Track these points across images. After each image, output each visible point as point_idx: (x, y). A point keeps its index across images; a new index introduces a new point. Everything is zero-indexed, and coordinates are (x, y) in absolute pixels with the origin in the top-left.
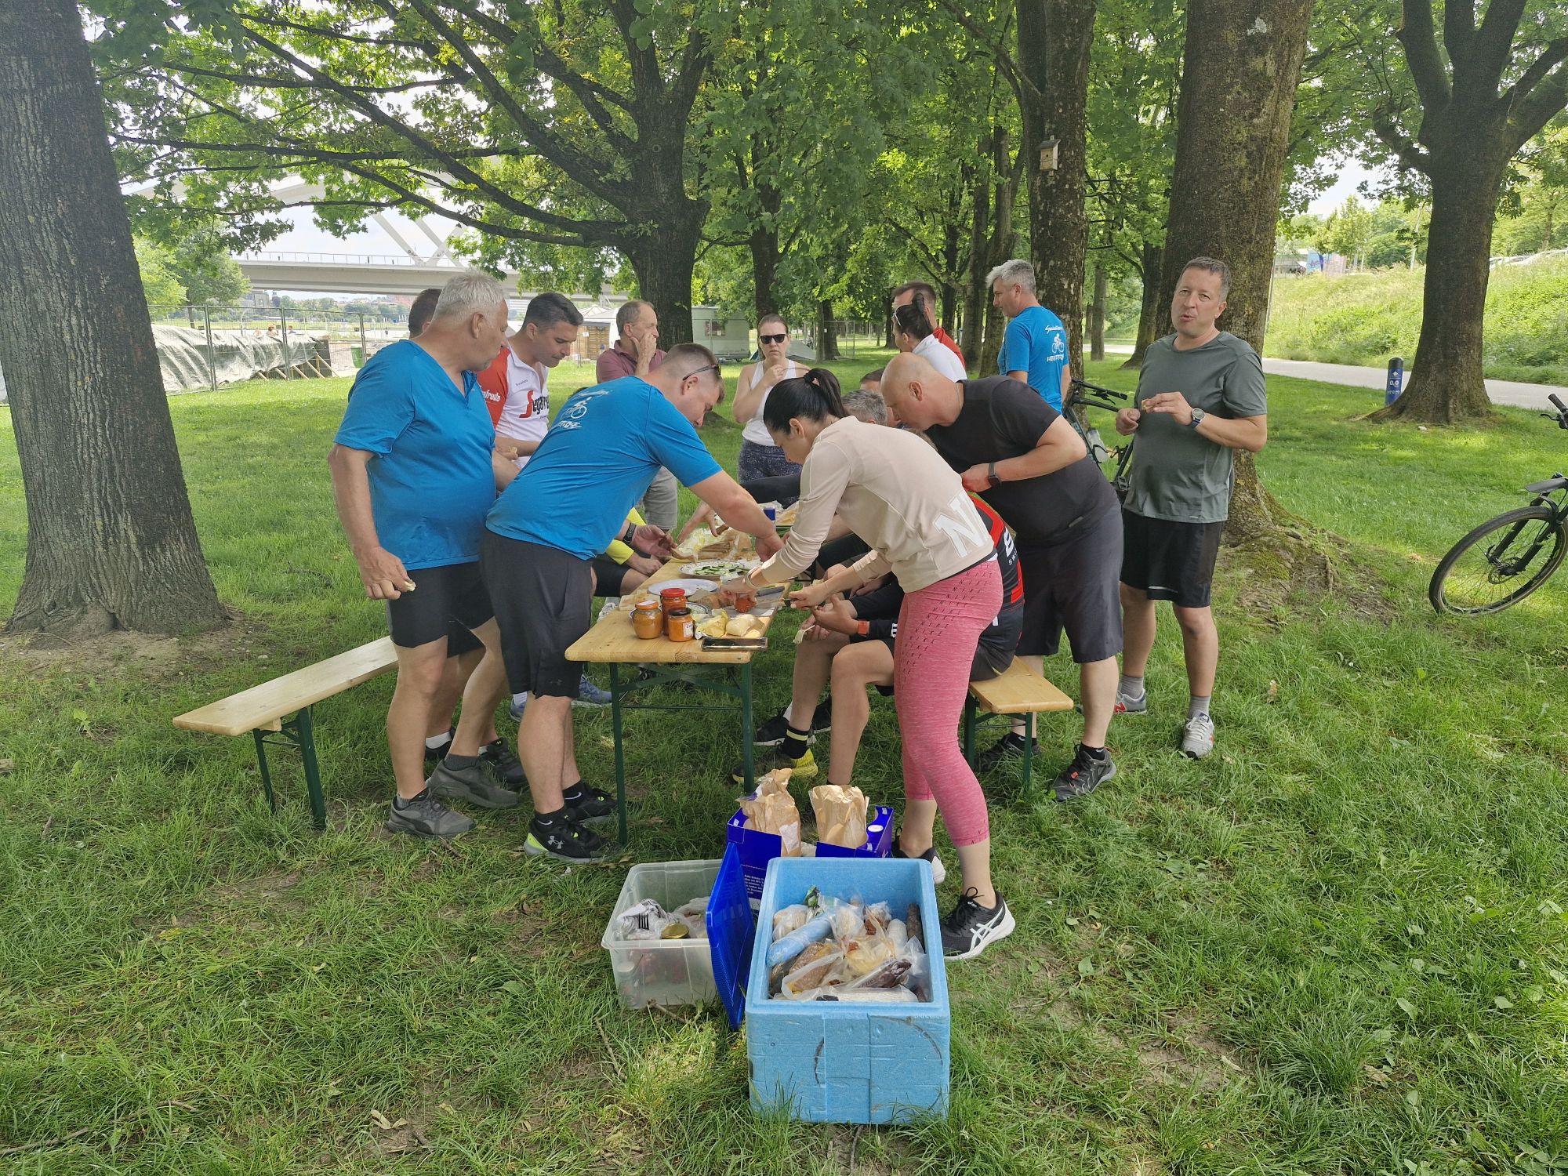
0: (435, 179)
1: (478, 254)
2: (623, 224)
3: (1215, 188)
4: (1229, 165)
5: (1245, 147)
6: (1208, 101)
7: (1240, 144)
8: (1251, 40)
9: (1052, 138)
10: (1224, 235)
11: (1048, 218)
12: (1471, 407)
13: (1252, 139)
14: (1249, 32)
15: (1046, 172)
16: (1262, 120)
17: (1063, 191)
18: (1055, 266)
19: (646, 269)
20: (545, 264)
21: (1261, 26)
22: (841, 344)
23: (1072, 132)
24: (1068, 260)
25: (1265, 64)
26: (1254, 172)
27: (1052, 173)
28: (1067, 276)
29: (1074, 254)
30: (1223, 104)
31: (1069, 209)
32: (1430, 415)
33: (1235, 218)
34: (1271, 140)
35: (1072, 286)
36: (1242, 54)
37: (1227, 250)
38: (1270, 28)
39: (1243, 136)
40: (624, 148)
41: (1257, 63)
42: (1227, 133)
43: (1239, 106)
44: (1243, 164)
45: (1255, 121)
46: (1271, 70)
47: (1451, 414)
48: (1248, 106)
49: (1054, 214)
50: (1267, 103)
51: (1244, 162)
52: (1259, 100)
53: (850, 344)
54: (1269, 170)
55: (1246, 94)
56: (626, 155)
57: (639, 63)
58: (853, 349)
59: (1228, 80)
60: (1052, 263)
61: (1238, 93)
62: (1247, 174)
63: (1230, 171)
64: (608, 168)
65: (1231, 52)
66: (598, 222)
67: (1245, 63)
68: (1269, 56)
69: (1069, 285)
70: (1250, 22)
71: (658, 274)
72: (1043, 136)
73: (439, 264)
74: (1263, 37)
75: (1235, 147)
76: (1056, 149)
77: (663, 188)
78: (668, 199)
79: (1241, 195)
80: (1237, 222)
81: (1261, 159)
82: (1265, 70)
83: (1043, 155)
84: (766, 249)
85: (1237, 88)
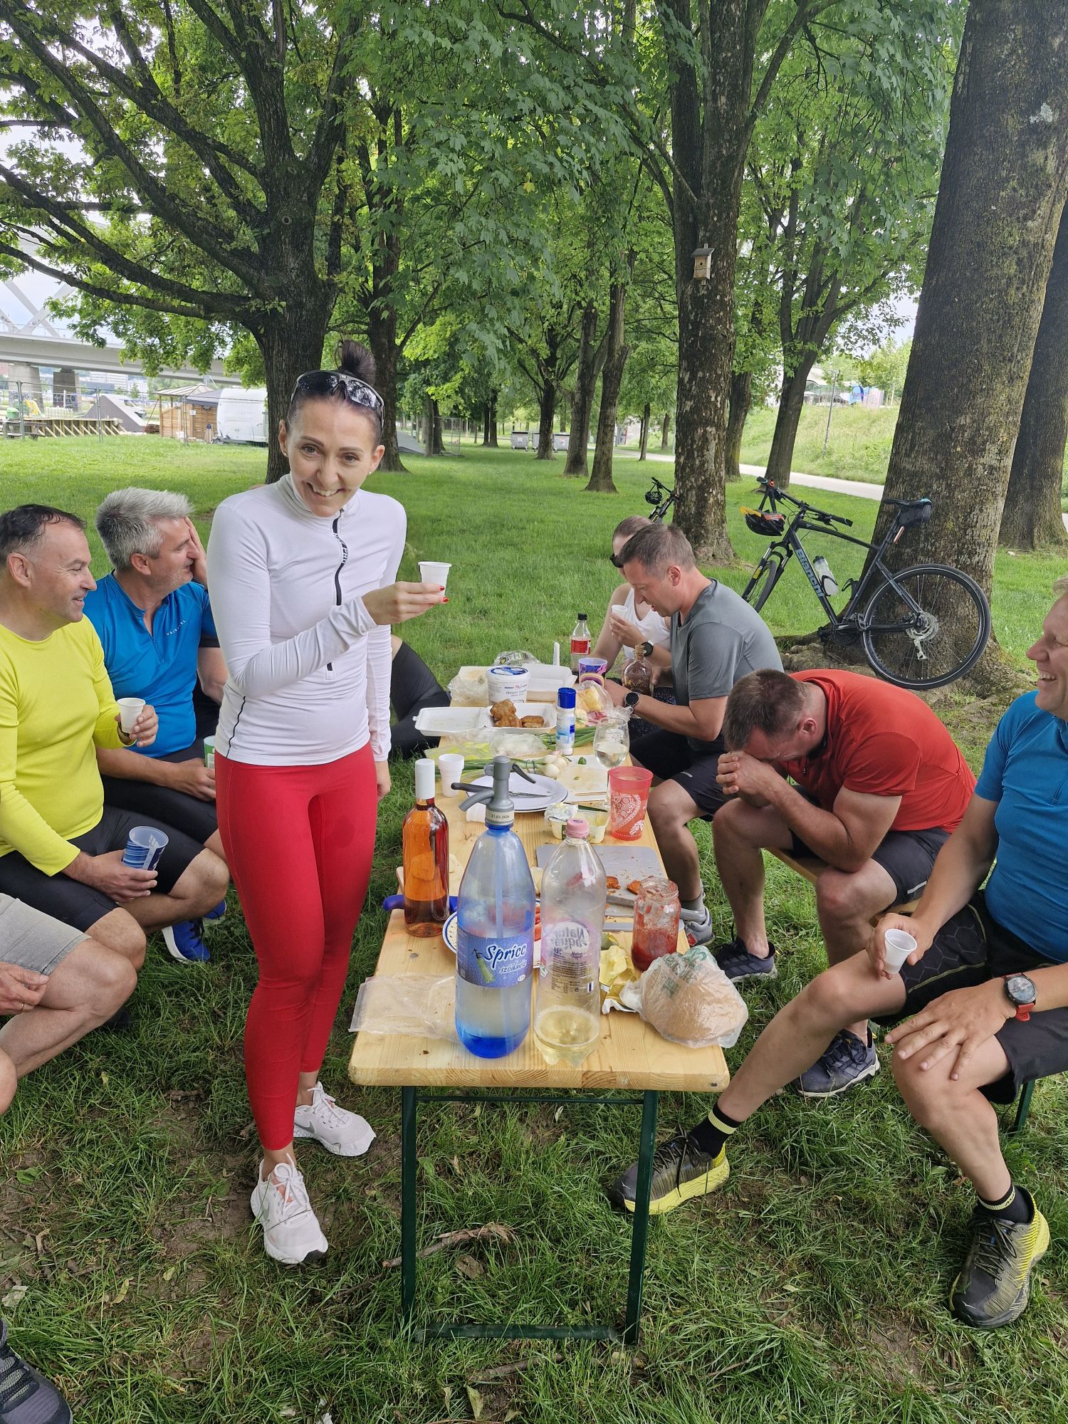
0: (33, 235)
1: (76, 318)
2: (246, 299)
3: (979, 297)
4: (996, 271)
5: (1016, 253)
6: (977, 195)
7: (1011, 248)
8: (1034, 129)
9: (706, 246)
10: (985, 350)
11: (698, 329)
12: (1052, 536)
13: (1024, 243)
14: (1033, 119)
15: (698, 281)
16: (1036, 223)
17: (715, 302)
18: (704, 377)
19: (272, 348)
20: (151, 336)
21: (1047, 113)
22: (447, 438)
23: (725, 241)
24: (716, 373)
25: (1046, 158)
26: (1023, 282)
27: (704, 283)
28: (715, 389)
29: (722, 367)
30: (995, 201)
31: (719, 321)
32: (1017, 541)
33: (998, 332)
34: (1043, 247)
35: (719, 399)
36: (1023, 145)
37: (986, 367)
38: (1057, 116)
39: (1014, 241)
40: (251, 216)
41: (1037, 157)
42: (997, 234)
43: (1013, 205)
44: (1012, 271)
45: (1030, 224)
46: (1051, 165)
47: (1036, 542)
48: (1023, 206)
49: (704, 324)
50: (1044, 204)
51: (1013, 270)
52: (1035, 200)
53: (455, 440)
54: (1037, 281)
55: (1022, 192)
56: (254, 224)
57: (270, 127)
58: (459, 445)
59: (1004, 174)
60: (700, 374)
61: (1014, 189)
62: (1015, 283)
63: (997, 278)
64: (230, 237)
65: (1011, 141)
66: (219, 295)
67: (1024, 155)
68: (1052, 149)
69: (716, 398)
70: (1035, 108)
71: (286, 355)
72: (695, 244)
73: (34, 333)
74: (1048, 127)
75: (1005, 251)
76: (709, 258)
77: (292, 263)
78: (298, 276)
79: (1007, 306)
80: (1001, 336)
81: (1031, 268)
82: (1045, 166)
83: (697, 263)
84: (385, 340)
85: (1013, 183)
